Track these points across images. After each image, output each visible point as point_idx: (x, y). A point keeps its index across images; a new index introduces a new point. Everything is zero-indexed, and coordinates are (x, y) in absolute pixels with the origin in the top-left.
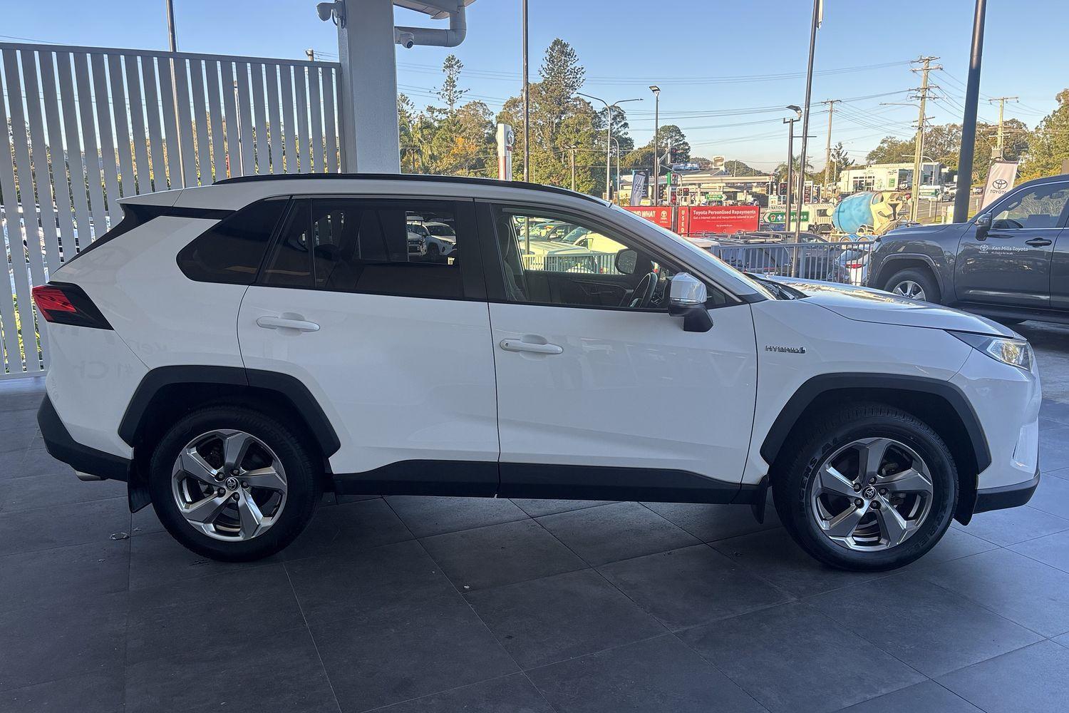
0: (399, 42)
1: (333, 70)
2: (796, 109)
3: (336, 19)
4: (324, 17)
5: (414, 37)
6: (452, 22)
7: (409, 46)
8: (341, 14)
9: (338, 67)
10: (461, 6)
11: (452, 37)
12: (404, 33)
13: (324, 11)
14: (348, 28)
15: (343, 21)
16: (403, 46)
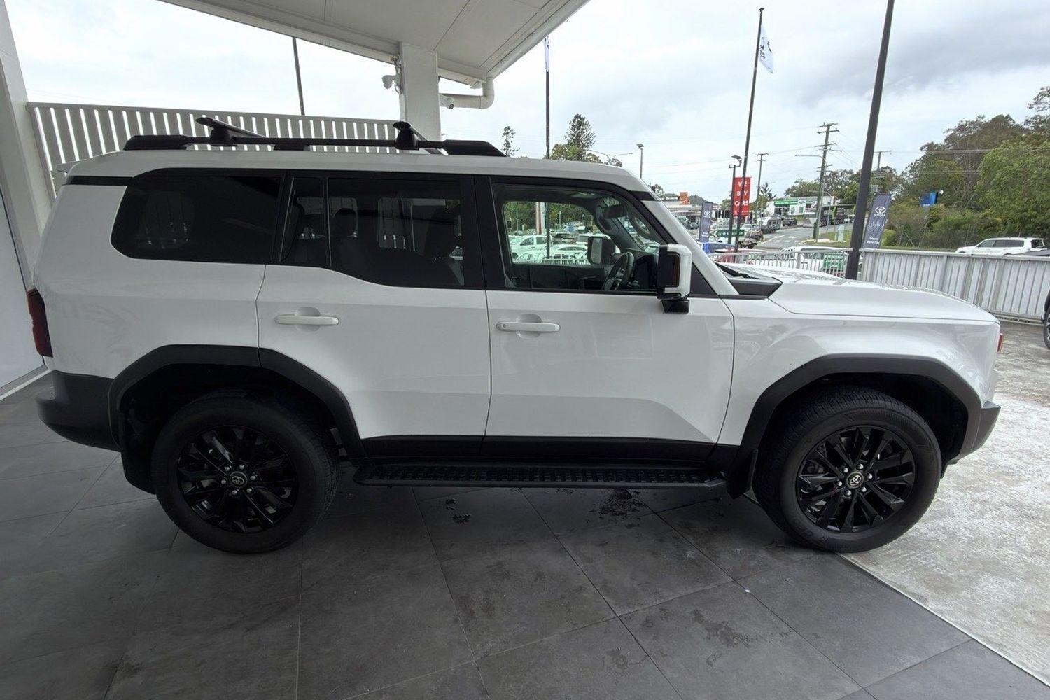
0: (443, 105)
2: (738, 158)
4: (387, 85)
5: (454, 100)
6: (485, 91)
7: (451, 107)
8: (399, 83)
10: (490, 79)
11: (484, 101)
12: (447, 97)
13: (387, 81)
14: (405, 94)
15: (402, 89)
16: (446, 108)
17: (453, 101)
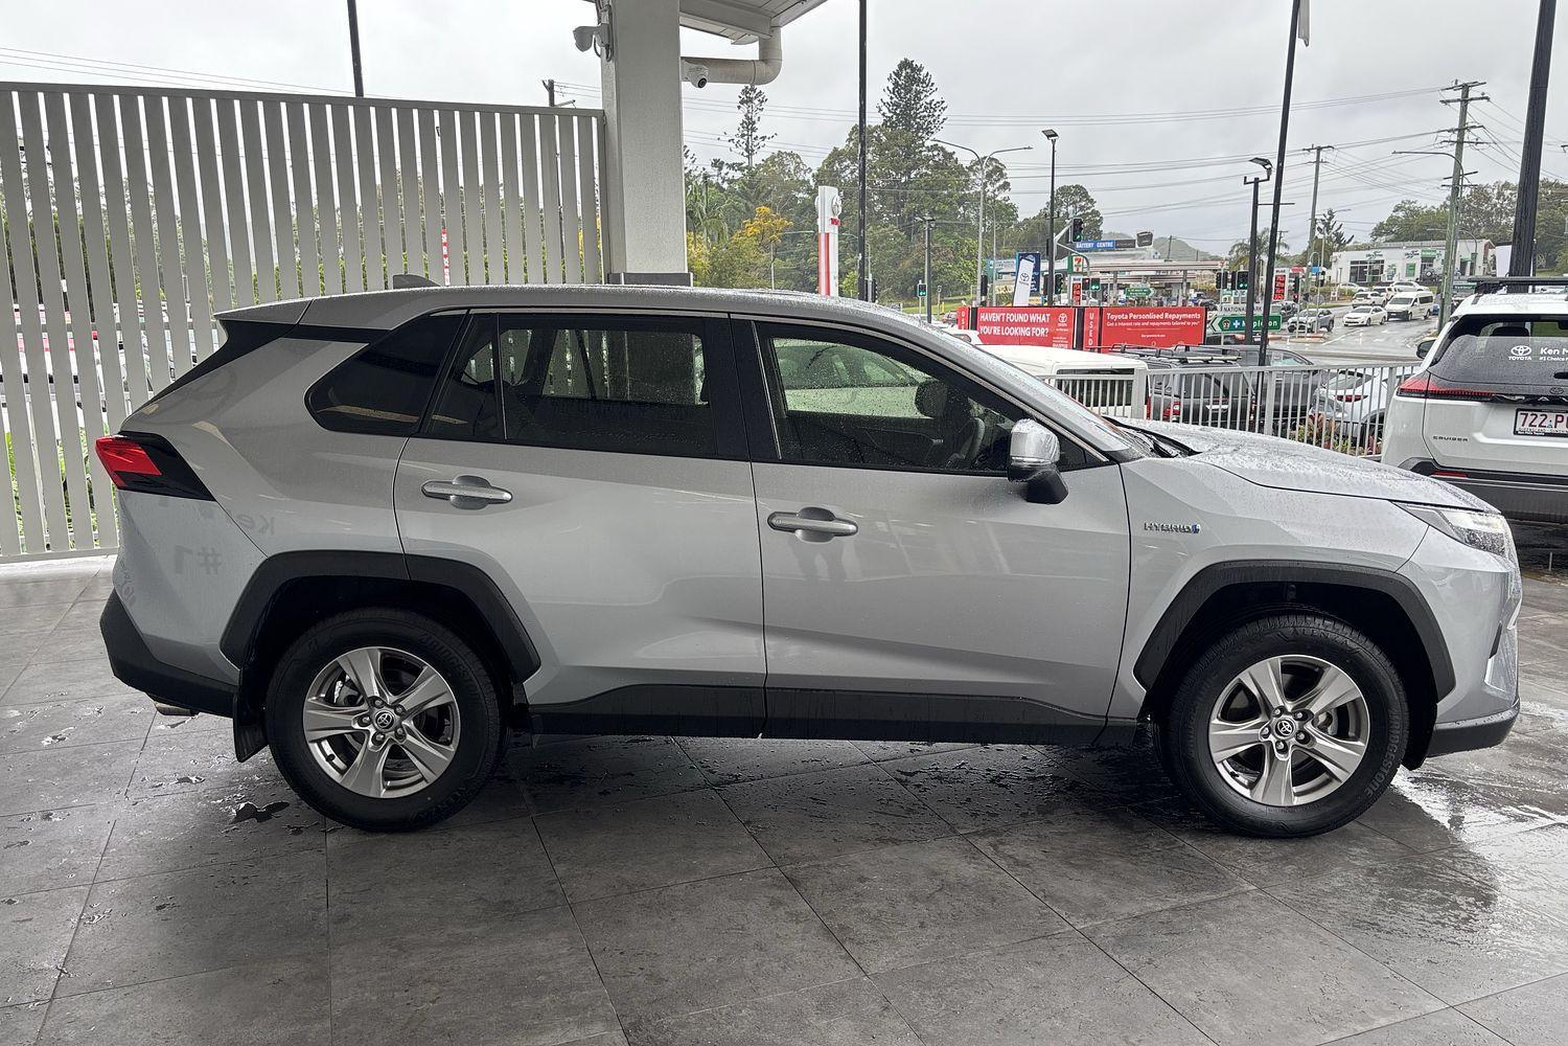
0: (686, 79)
1: (594, 119)
2: (1265, 162)
3: (599, 49)
4: (583, 46)
5: (706, 70)
6: (763, 51)
7: (702, 84)
8: (606, 42)
9: (602, 116)
10: (775, 28)
11: (762, 69)
12: (694, 66)
13: (583, 37)
14: (616, 61)
15: (610, 51)
16: (690, 83)
17: (706, 72)
